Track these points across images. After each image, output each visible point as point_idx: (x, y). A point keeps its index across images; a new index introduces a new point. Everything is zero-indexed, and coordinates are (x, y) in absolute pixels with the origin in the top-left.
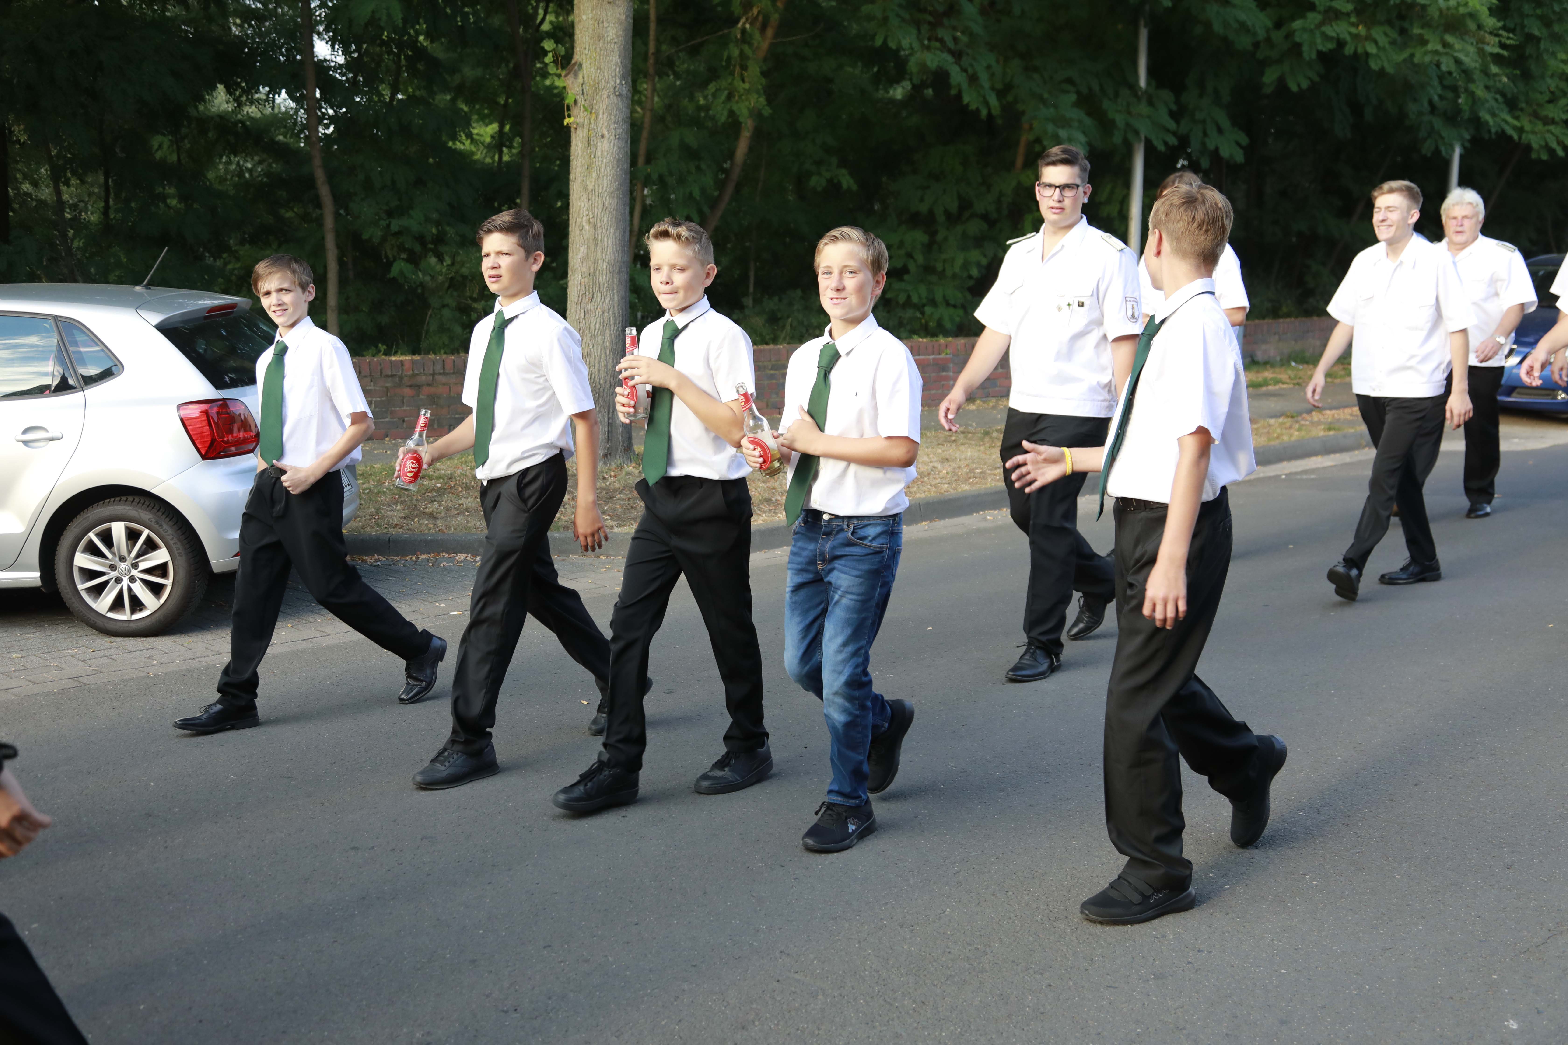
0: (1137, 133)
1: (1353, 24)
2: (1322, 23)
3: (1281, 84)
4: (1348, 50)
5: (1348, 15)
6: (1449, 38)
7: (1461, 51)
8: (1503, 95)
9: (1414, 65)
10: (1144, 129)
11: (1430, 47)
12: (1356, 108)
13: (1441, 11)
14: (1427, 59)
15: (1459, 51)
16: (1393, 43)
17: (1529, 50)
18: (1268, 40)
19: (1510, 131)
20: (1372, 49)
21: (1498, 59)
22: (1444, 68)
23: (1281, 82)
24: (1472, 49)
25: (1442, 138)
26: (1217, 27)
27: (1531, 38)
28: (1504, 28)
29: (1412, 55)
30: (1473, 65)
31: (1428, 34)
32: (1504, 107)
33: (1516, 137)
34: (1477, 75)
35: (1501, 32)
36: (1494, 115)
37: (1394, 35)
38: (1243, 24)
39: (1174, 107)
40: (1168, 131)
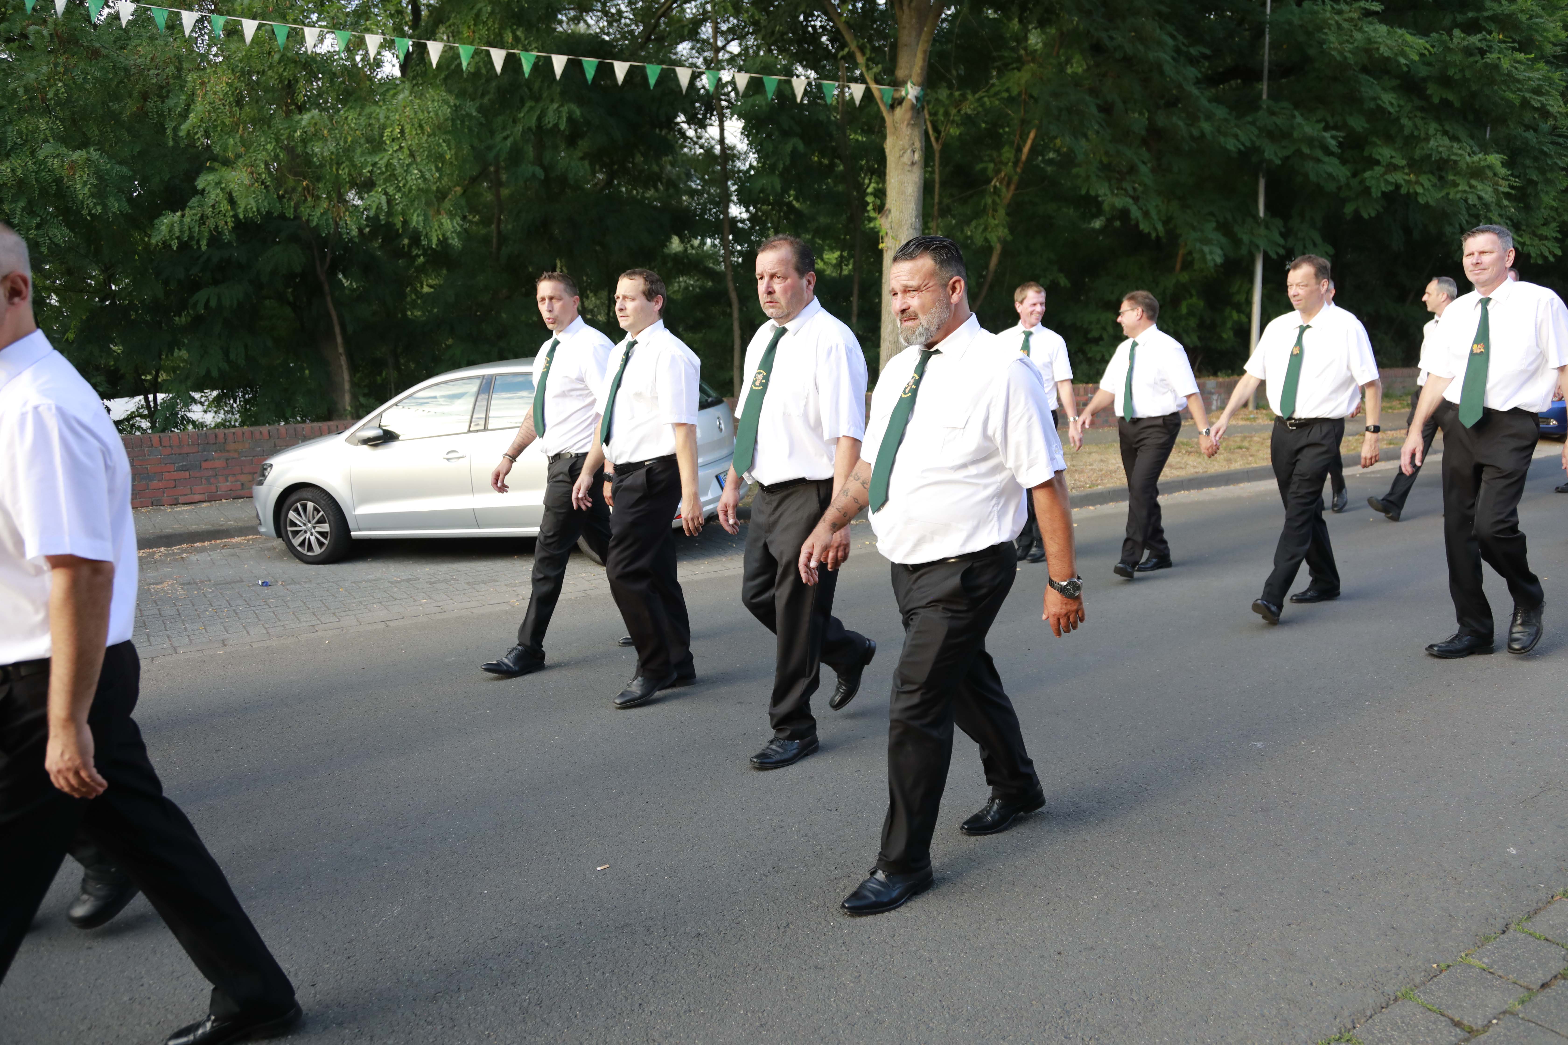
0: (1257, 247)
1: (1406, 174)
2: (1385, 173)
3: (1357, 214)
4: (1404, 191)
5: (1403, 167)
6: (1473, 182)
7: (1483, 190)
8: (1511, 220)
9: (1449, 200)
10: (1262, 244)
11: (1460, 188)
12: (1407, 230)
13: (1468, 164)
14: (1459, 196)
15: (1481, 190)
16: (1434, 185)
17: (1530, 190)
18: (1348, 184)
20: (1420, 190)
21: (1507, 195)
22: (1470, 202)
23: (1357, 212)
24: (1490, 190)
26: (1312, 177)
27: (1531, 182)
28: (1512, 175)
29: (1448, 194)
30: (1491, 200)
31: (1458, 180)
35: (1510, 178)
37: (1435, 180)
38: (1330, 175)
39: (1283, 230)
40: (1279, 245)
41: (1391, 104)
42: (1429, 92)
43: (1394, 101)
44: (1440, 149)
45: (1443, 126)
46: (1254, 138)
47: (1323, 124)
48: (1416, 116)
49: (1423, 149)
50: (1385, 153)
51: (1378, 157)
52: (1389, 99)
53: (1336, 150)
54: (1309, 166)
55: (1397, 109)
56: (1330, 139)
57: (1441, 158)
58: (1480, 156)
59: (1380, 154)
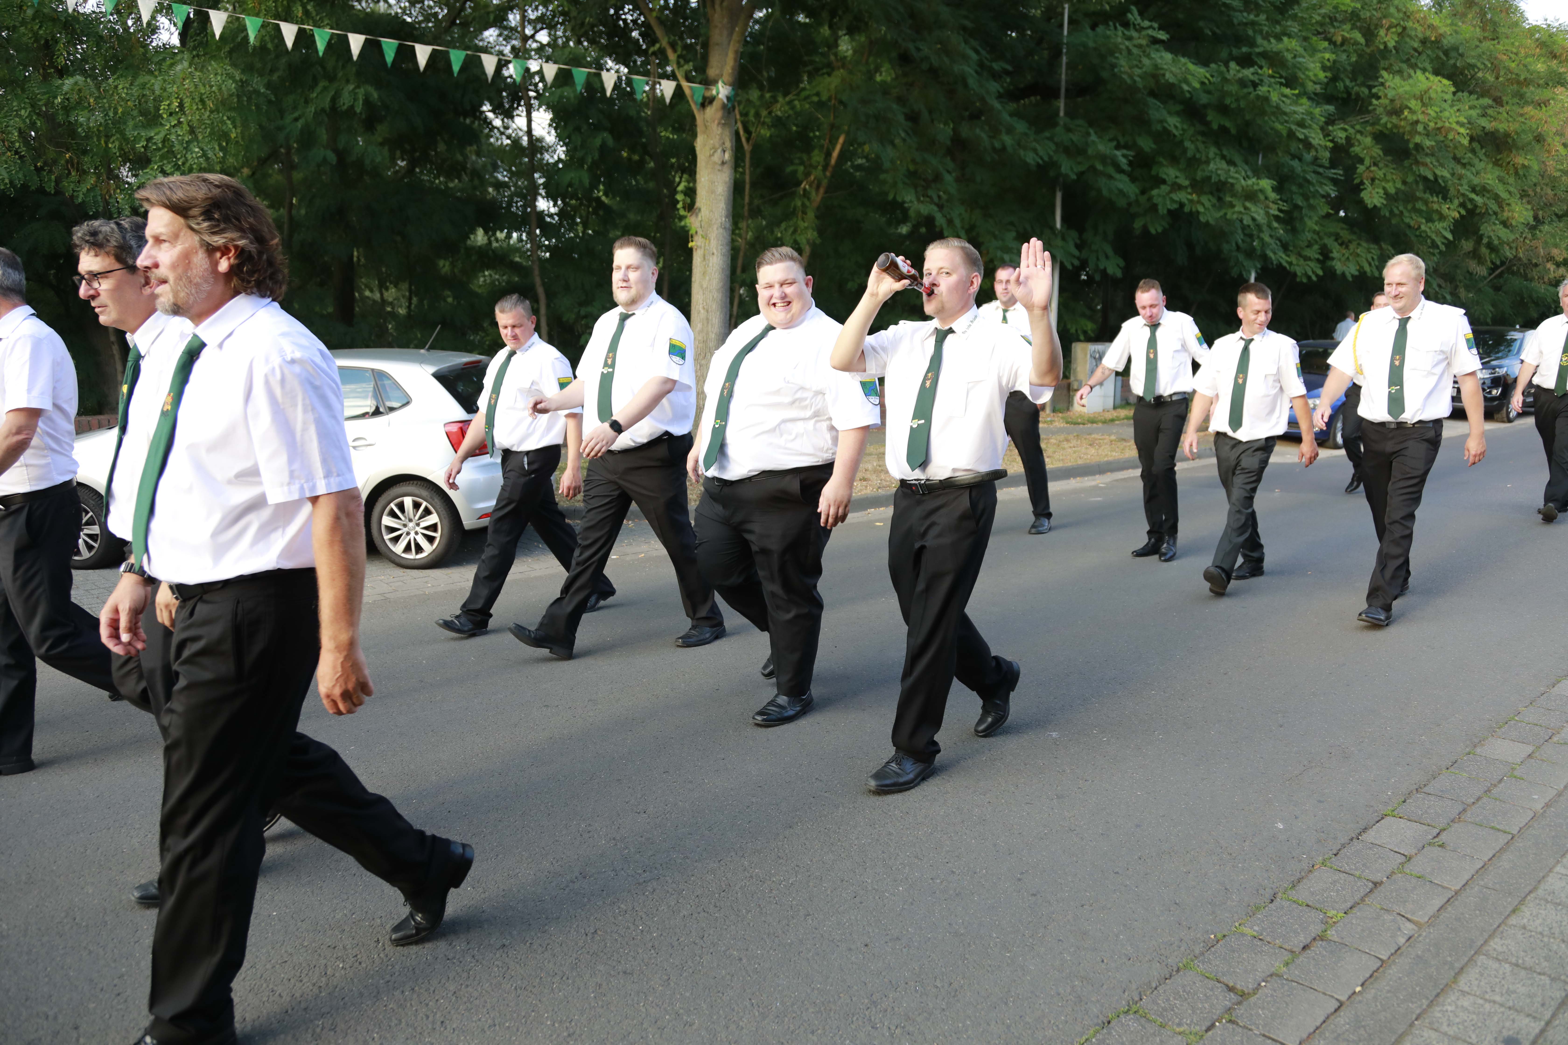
1: (1189, 194)
2: (1170, 192)
4: (1187, 209)
5: (1186, 187)
6: (1248, 204)
7: (1256, 212)
9: (1226, 219)
10: (1059, 255)
11: (1237, 209)
12: (1190, 246)
13: (1243, 187)
14: (1235, 216)
15: (1254, 212)
16: (1214, 206)
17: (1296, 214)
18: (1137, 201)
19: (1285, 264)
20: (1201, 209)
21: (1277, 218)
22: (1245, 222)
23: (1145, 228)
24: (1262, 212)
25: (1244, 266)
26: (1105, 192)
27: (1297, 207)
28: (1281, 199)
29: (1226, 214)
30: (1262, 222)
31: (1235, 201)
32: (1280, 248)
33: (1288, 267)
34: (1265, 228)
35: (1279, 202)
36: (1275, 253)
37: (1214, 200)
38: (1121, 191)
39: (1078, 242)
40: (1074, 256)
41: (1176, 127)
42: (1209, 118)
43: (1178, 125)
44: (1219, 172)
45: (1220, 150)
46: (1052, 153)
47: (1115, 143)
48: (1197, 140)
49: (1204, 170)
50: (1170, 173)
51: (1164, 176)
52: (1174, 123)
53: (1126, 167)
54: (1102, 182)
55: (1181, 132)
56: (1121, 157)
57: (1220, 181)
58: (1254, 180)
59: (1166, 174)
